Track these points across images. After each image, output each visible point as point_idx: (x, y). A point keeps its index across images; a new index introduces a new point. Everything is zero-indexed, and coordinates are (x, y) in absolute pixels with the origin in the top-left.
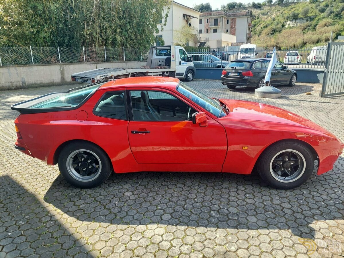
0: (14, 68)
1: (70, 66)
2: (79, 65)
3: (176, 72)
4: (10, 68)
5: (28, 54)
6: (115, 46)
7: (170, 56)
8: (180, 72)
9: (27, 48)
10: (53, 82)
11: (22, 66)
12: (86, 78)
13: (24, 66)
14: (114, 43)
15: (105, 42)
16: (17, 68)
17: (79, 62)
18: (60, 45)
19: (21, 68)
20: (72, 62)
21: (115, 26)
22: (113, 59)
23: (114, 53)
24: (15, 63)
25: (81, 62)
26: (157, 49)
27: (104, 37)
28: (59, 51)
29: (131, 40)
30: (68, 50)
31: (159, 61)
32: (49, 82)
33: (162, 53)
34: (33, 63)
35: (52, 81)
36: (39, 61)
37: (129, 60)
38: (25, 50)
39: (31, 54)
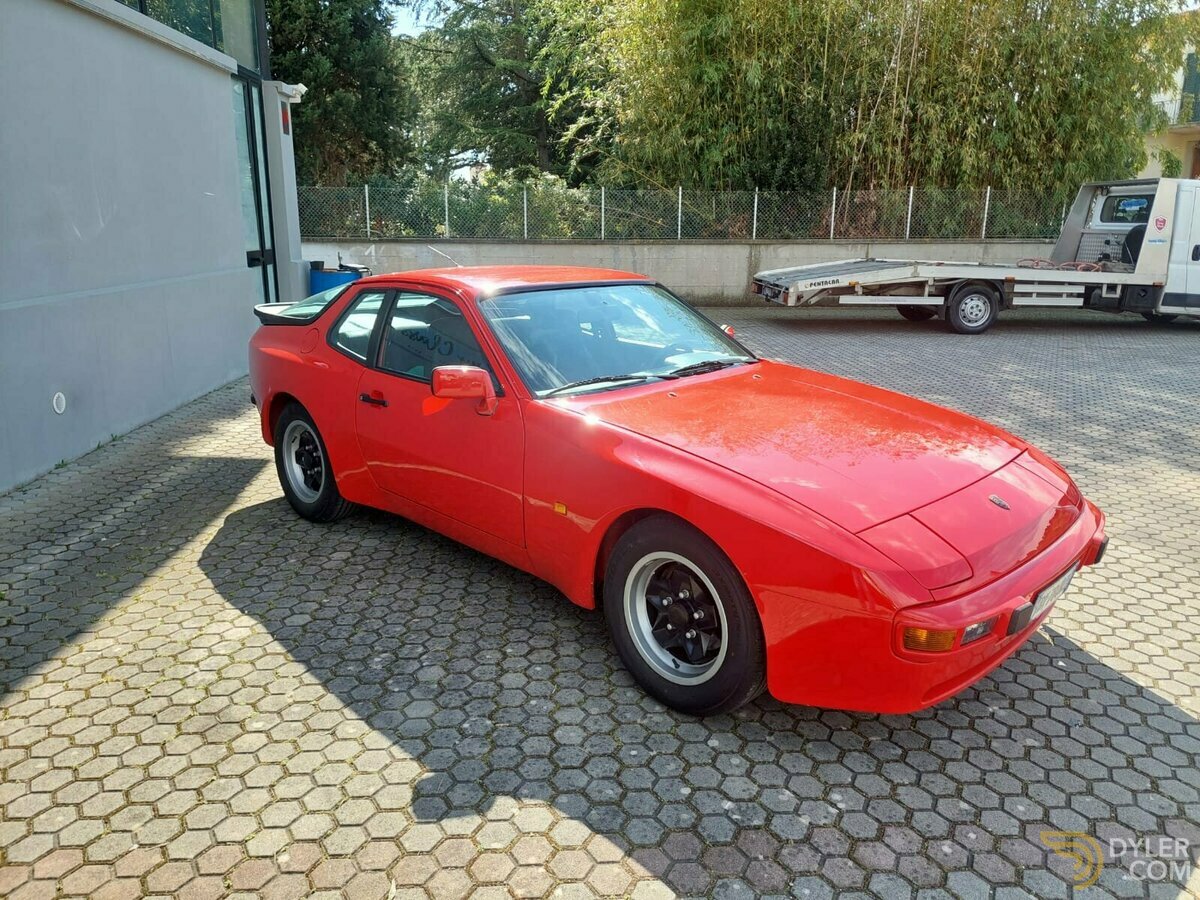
0: (628, 248)
1: (780, 250)
2: (810, 246)
3: (1168, 289)
4: (620, 247)
5: (670, 211)
6: (954, 185)
7: (1147, 220)
8: (1189, 292)
9: (671, 192)
10: (723, 294)
11: (649, 244)
12: (777, 286)
13: (653, 244)
14: (951, 175)
15: (916, 172)
16: (637, 248)
17: (814, 236)
18: (763, 182)
19: (646, 248)
20: (788, 237)
21: (963, 114)
22: (939, 230)
23: (950, 208)
24: (639, 234)
25: (821, 237)
26: (1108, 192)
27: (916, 155)
28: (756, 201)
29: (1026, 160)
30: (785, 200)
31: (1107, 242)
32: (712, 292)
33: (1124, 211)
34: (679, 236)
35: (718, 290)
36: (695, 231)
37: (1003, 235)
38: (666, 199)
39: (677, 210)
